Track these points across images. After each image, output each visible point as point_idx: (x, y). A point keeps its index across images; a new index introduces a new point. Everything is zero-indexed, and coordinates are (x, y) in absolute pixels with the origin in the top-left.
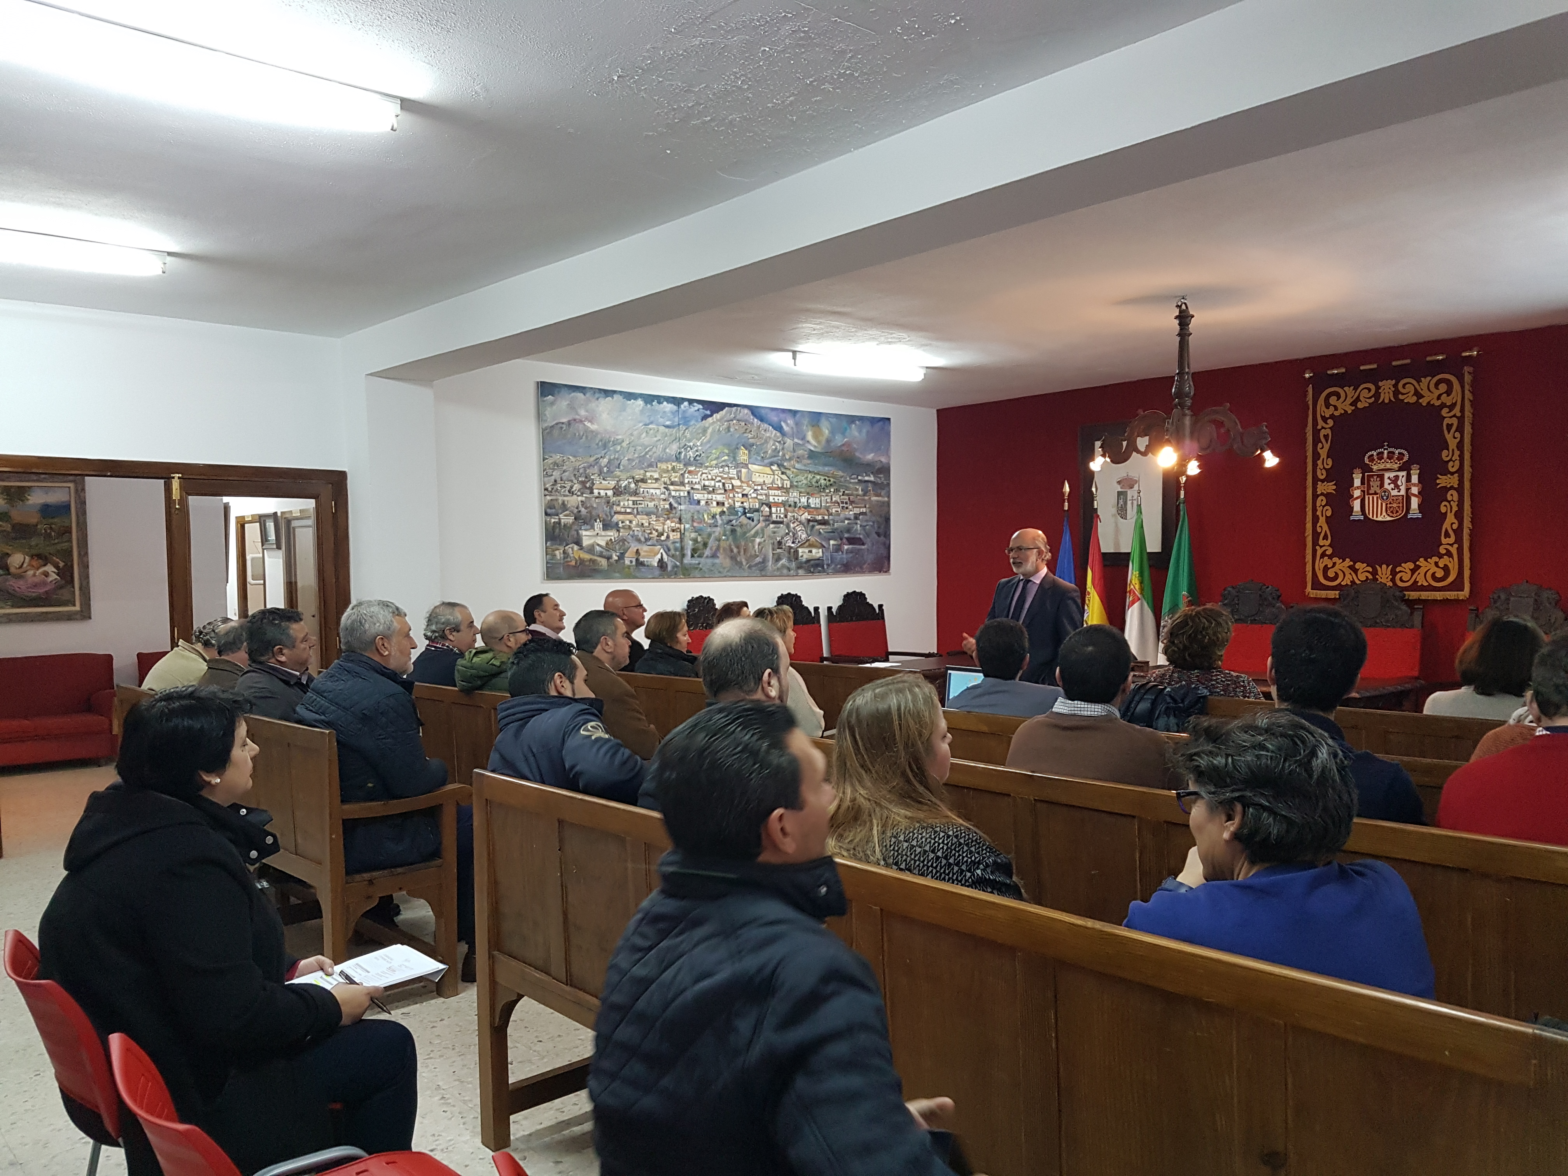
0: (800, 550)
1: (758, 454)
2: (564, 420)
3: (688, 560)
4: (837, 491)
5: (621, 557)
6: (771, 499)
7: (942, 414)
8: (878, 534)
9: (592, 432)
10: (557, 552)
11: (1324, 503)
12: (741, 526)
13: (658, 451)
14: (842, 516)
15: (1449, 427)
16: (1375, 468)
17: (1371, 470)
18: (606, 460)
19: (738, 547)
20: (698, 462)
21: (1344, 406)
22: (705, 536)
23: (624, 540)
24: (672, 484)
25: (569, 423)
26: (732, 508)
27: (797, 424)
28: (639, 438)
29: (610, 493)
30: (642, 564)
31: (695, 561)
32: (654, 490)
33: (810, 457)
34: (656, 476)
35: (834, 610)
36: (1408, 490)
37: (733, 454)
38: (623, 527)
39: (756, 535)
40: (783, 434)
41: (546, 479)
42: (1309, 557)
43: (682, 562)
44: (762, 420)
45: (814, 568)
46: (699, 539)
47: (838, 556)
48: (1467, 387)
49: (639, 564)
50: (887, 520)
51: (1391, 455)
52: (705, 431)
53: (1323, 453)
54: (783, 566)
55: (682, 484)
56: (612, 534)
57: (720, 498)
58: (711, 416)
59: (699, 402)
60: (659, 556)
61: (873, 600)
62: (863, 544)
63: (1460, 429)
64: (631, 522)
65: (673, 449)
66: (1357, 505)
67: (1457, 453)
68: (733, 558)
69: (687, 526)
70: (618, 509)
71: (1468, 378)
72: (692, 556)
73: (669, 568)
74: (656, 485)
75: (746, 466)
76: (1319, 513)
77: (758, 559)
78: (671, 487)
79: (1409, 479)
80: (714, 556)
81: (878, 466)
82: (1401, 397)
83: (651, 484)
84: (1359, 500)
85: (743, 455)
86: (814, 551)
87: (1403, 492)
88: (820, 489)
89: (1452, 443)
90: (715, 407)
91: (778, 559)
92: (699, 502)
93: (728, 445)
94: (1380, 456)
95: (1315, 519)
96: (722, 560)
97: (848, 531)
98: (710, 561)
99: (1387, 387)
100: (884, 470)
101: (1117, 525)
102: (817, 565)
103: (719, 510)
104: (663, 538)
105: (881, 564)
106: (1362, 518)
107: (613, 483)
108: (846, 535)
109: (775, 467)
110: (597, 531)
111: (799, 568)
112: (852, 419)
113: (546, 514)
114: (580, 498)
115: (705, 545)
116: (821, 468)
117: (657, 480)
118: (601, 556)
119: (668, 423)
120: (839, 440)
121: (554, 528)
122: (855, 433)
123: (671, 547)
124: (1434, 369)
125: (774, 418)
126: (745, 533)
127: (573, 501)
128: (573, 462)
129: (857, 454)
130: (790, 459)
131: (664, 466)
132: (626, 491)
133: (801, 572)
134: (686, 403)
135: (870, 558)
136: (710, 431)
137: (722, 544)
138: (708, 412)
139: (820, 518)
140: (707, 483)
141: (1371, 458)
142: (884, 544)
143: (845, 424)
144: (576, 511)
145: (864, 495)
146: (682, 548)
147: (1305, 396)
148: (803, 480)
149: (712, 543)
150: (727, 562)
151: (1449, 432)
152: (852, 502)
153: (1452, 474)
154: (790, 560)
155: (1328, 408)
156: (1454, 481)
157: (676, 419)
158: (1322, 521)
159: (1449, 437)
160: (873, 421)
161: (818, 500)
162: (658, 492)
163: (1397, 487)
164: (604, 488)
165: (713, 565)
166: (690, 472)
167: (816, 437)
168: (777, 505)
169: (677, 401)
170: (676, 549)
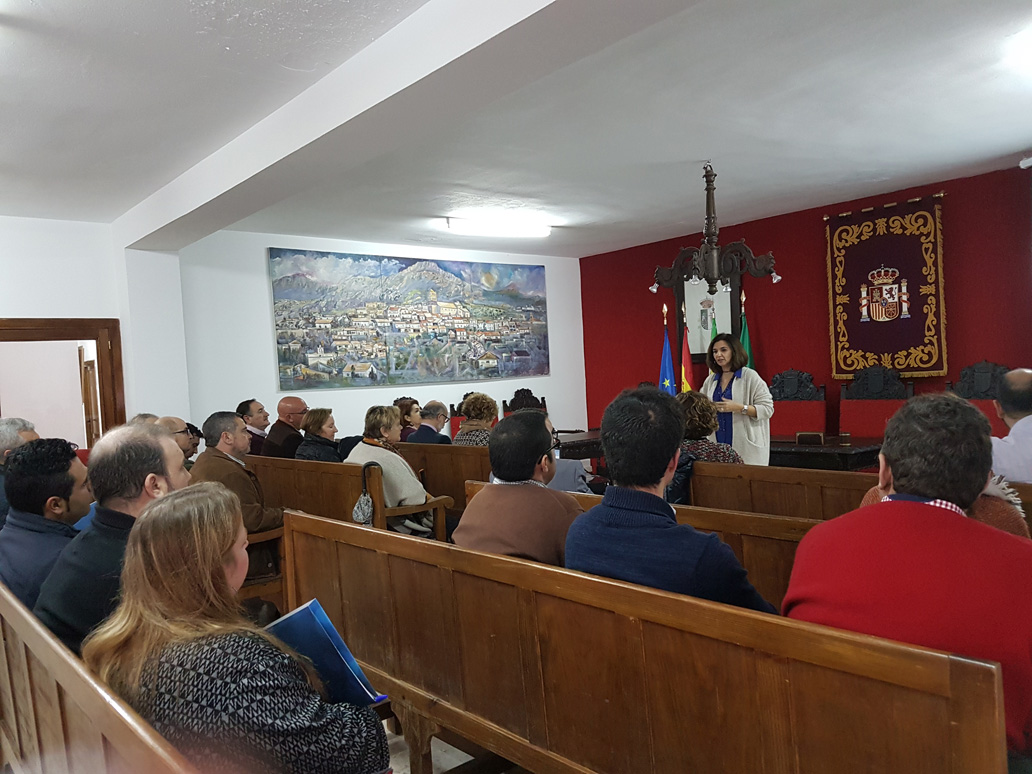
0: (480, 361)
1: (444, 294)
2: (290, 275)
3: (393, 372)
4: (506, 318)
5: (340, 371)
6: (456, 326)
7: (585, 263)
8: (540, 348)
9: (312, 282)
10: (288, 370)
11: (841, 310)
12: (434, 346)
13: (366, 295)
14: (511, 336)
15: (927, 250)
16: (876, 283)
17: (873, 285)
18: (324, 303)
19: (431, 361)
20: (397, 301)
21: (852, 239)
22: (405, 354)
23: (341, 360)
24: (378, 318)
25: (294, 276)
26: (426, 335)
27: (473, 272)
28: (350, 283)
29: (329, 326)
30: (357, 376)
31: (398, 372)
32: (364, 323)
33: (484, 295)
34: (365, 312)
36: (900, 298)
37: (425, 295)
38: (340, 350)
39: (446, 351)
40: (463, 279)
41: (277, 318)
42: (833, 350)
43: (388, 374)
44: (445, 270)
45: (492, 373)
46: (401, 356)
47: (509, 364)
48: (938, 220)
49: (355, 376)
50: (546, 337)
51: (886, 273)
52: (402, 279)
53: (839, 274)
54: (467, 373)
55: (386, 317)
56: (332, 356)
57: (416, 327)
58: (406, 268)
59: (396, 258)
60: (370, 370)
62: (528, 355)
63: (935, 251)
64: (346, 346)
65: (378, 292)
66: (864, 311)
67: (933, 269)
68: (428, 369)
69: (391, 347)
70: (336, 337)
71: (938, 214)
72: (396, 369)
73: (379, 378)
74: (365, 319)
75: (435, 303)
76: (838, 318)
77: (448, 369)
78: (377, 320)
79: (900, 290)
80: (413, 368)
81: (537, 300)
82: (891, 230)
83: (361, 319)
84: (866, 308)
85: (432, 295)
86: (491, 361)
87: (896, 300)
88: (493, 317)
89: (930, 262)
90: (409, 262)
91: (463, 368)
92: (399, 330)
93: (420, 289)
94: (879, 274)
95: (836, 323)
96: (420, 371)
97: (517, 346)
98: (410, 372)
99: (881, 223)
100: (542, 303)
101: (701, 332)
102: (493, 372)
103: (416, 335)
104: (372, 357)
105: (543, 368)
106: (869, 320)
107: (331, 319)
108: (515, 349)
109: (458, 303)
110: (320, 353)
111: (480, 373)
112: (515, 267)
113: (278, 343)
114: (305, 331)
115: (406, 360)
116: (493, 303)
117: (365, 315)
118: (324, 371)
119: (373, 274)
120: (506, 283)
121: (284, 352)
122: (519, 278)
123: (380, 363)
124: (913, 208)
125: (455, 269)
126: (437, 351)
127: (299, 333)
128: (297, 305)
129: (521, 292)
130: (469, 297)
131: (371, 305)
132: (342, 324)
133: (481, 377)
134: (386, 260)
135: (534, 365)
136: (406, 278)
137: (419, 359)
138: (404, 266)
139: (494, 338)
140: (405, 316)
141: (873, 277)
142: (544, 354)
143: (510, 271)
144: (302, 340)
145: (528, 320)
146: (388, 364)
147: (825, 234)
148: (480, 311)
149: (410, 358)
150: (424, 372)
151: (926, 254)
152: (518, 326)
153: (930, 284)
154: (472, 369)
155: (841, 241)
156: (931, 289)
157: (379, 271)
158: (841, 323)
159: (926, 257)
160: (531, 268)
161: (492, 326)
162: (367, 324)
163: (892, 296)
164: (323, 322)
165: (413, 374)
166: (391, 309)
167: (488, 281)
168: (460, 330)
169: (379, 259)
170: (383, 364)
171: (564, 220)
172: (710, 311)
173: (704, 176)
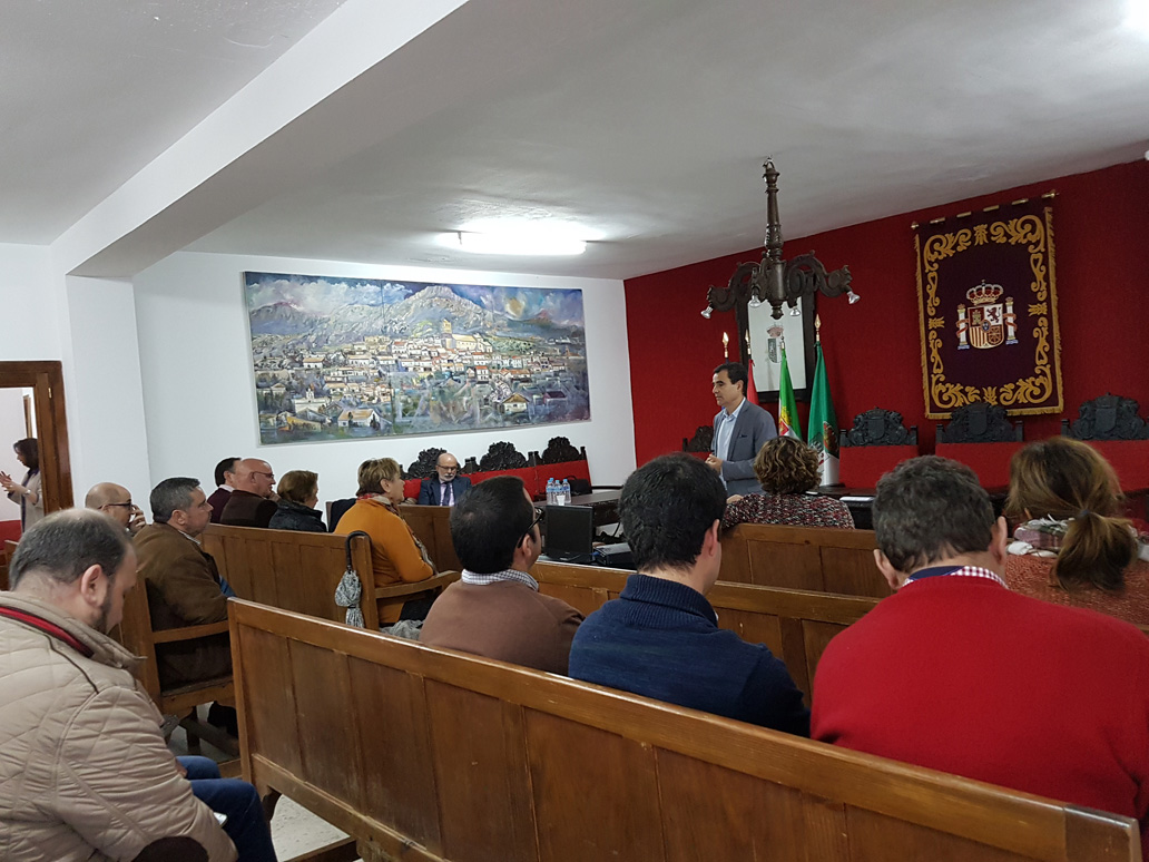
0: (506, 405)
1: (460, 325)
2: (270, 304)
3: (399, 419)
4: (536, 353)
5: (335, 420)
6: (476, 363)
7: (632, 286)
8: (577, 388)
9: (298, 313)
10: (271, 420)
11: (935, 337)
12: (449, 387)
13: (364, 327)
14: (543, 374)
15: (1036, 261)
16: (976, 302)
17: (972, 305)
18: (314, 337)
19: (446, 406)
20: (403, 334)
21: (946, 251)
22: (414, 398)
23: (336, 406)
24: (380, 354)
25: (276, 306)
26: (439, 374)
27: (495, 298)
28: (345, 316)
29: (320, 365)
30: (355, 425)
31: (406, 420)
32: (363, 360)
33: (509, 326)
34: (364, 348)
35: (540, 455)
36: (1004, 320)
37: (437, 326)
38: (334, 394)
39: (464, 394)
40: (483, 307)
41: (256, 356)
42: (926, 384)
43: (394, 422)
44: (462, 296)
45: (520, 419)
46: (409, 400)
47: (542, 408)
48: (1048, 225)
49: (352, 425)
50: (585, 375)
51: (988, 291)
52: (408, 308)
53: (932, 293)
54: (491, 419)
55: (390, 354)
56: (324, 401)
57: (427, 364)
58: (413, 294)
59: (400, 283)
60: (372, 417)
61: (576, 443)
62: (564, 397)
63: (1045, 263)
64: (342, 389)
65: (380, 323)
66: (962, 336)
67: (1044, 284)
68: (443, 415)
69: (397, 390)
70: (329, 378)
71: (1048, 217)
72: (404, 415)
73: (382, 427)
74: (364, 357)
75: (450, 336)
76: (931, 346)
77: (467, 415)
78: (379, 357)
79: (1005, 311)
80: (424, 414)
81: (573, 330)
82: (993, 238)
83: (358, 356)
84: (964, 332)
85: (446, 327)
86: (519, 405)
87: (1000, 322)
88: (521, 352)
89: (1040, 276)
90: (419, 286)
91: (486, 413)
92: (407, 369)
93: (432, 319)
94: (979, 291)
95: (929, 351)
96: (433, 417)
97: (550, 386)
98: (421, 419)
99: (980, 230)
100: (580, 333)
101: (769, 366)
102: (522, 417)
103: (427, 374)
104: (374, 401)
105: (582, 412)
106: (968, 347)
107: (322, 357)
108: (548, 390)
109: (477, 336)
110: (309, 398)
111: (506, 419)
112: (546, 292)
113: (258, 387)
114: (290, 371)
115: (415, 405)
116: (520, 335)
117: (364, 351)
118: (314, 420)
119: (372, 302)
120: (535, 310)
121: (266, 398)
122: (550, 304)
123: (383, 408)
124: (1019, 211)
125: (474, 294)
126: (453, 393)
127: (283, 374)
128: (280, 341)
129: (553, 321)
130: (491, 328)
131: (371, 339)
132: (335, 362)
133: (508, 424)
134: (388, 285)
135: (571, 408)
136: (413, 307)
137: (431, 403)
138: (411, 291)
139: (522, 376)
140: (414, 352)
141: (972, 295)
142: (583, 395)
143: (540, 296)
144: (287, 382)
145: (563, 355)
146: (393, 410)
147: (914, 244)
148: (504, 345)
149: (421, 402)
150: (438, 419)
151: (1036, 266)
152: (551, 362)
153: (1041, 303)
154: (496, 414)
155: (933, 253)
156: (1043, 309)
157: (380, 299)
158: (935, 352)
159: (1036, 271)
160: (566, 292)
161: (519, 362)
162: (367, 362)
163: (995, 317)
164: (313, 361)
165: (425, 422)
166: (396, 343)
167: (513, 308)
168: (481, 367)
169: (380, 283)
170: (387, 410)
171: (602, 232)
172: (778, 340)
173: (765, 175)
